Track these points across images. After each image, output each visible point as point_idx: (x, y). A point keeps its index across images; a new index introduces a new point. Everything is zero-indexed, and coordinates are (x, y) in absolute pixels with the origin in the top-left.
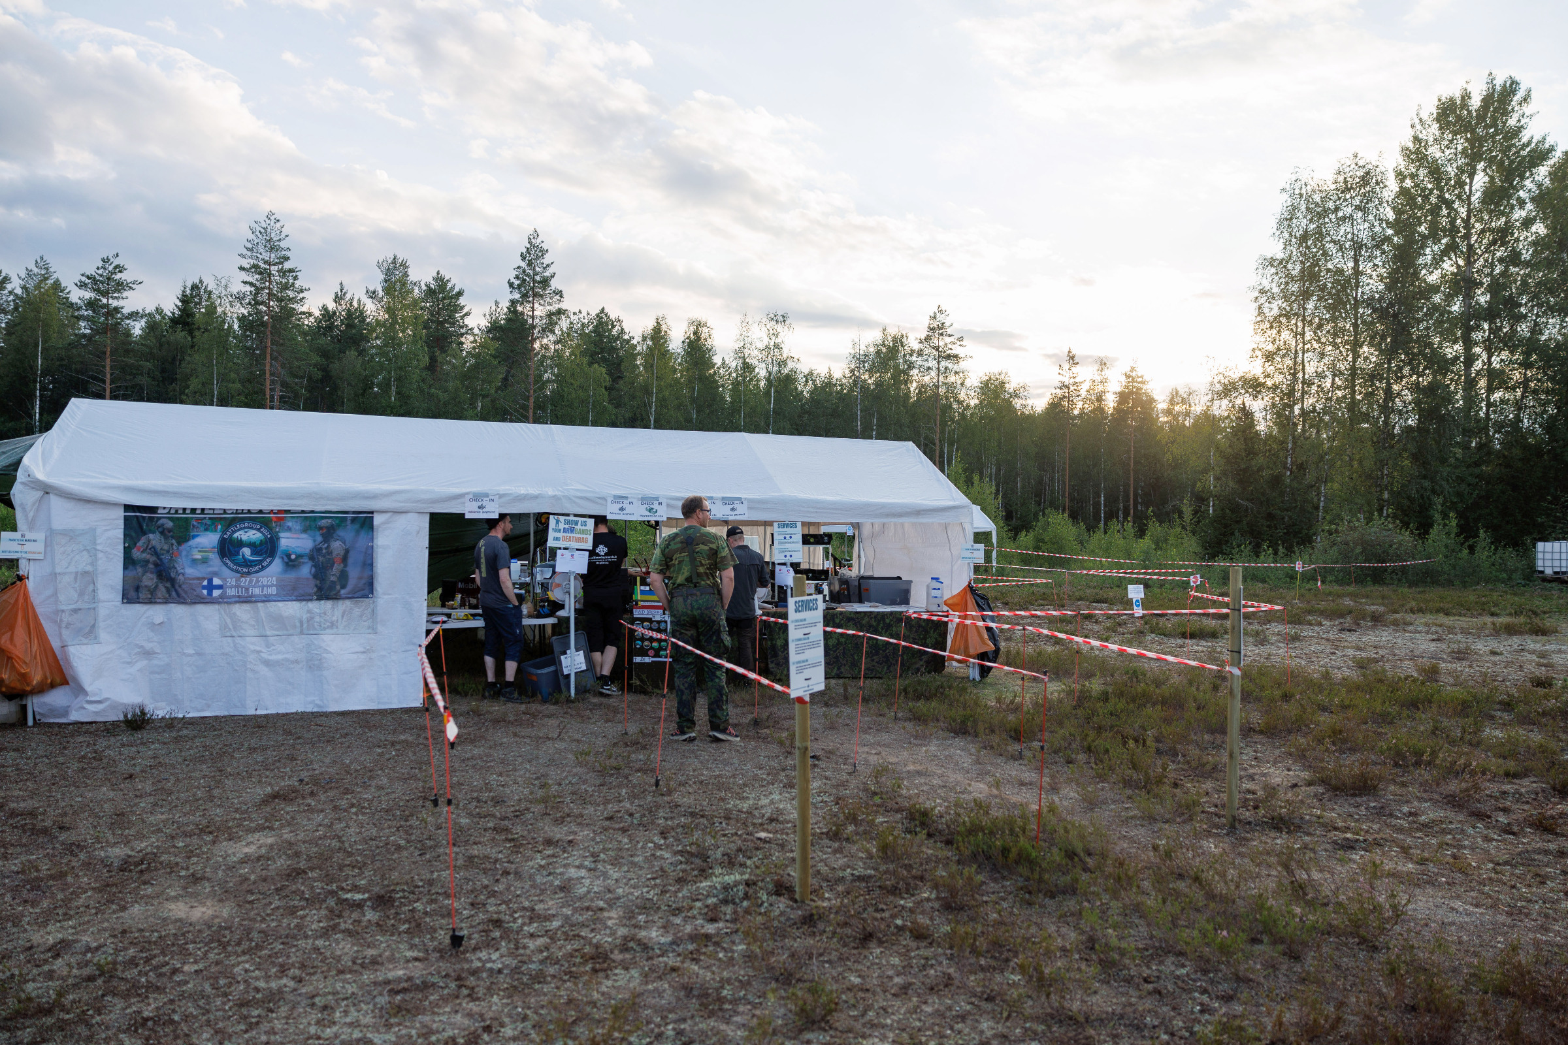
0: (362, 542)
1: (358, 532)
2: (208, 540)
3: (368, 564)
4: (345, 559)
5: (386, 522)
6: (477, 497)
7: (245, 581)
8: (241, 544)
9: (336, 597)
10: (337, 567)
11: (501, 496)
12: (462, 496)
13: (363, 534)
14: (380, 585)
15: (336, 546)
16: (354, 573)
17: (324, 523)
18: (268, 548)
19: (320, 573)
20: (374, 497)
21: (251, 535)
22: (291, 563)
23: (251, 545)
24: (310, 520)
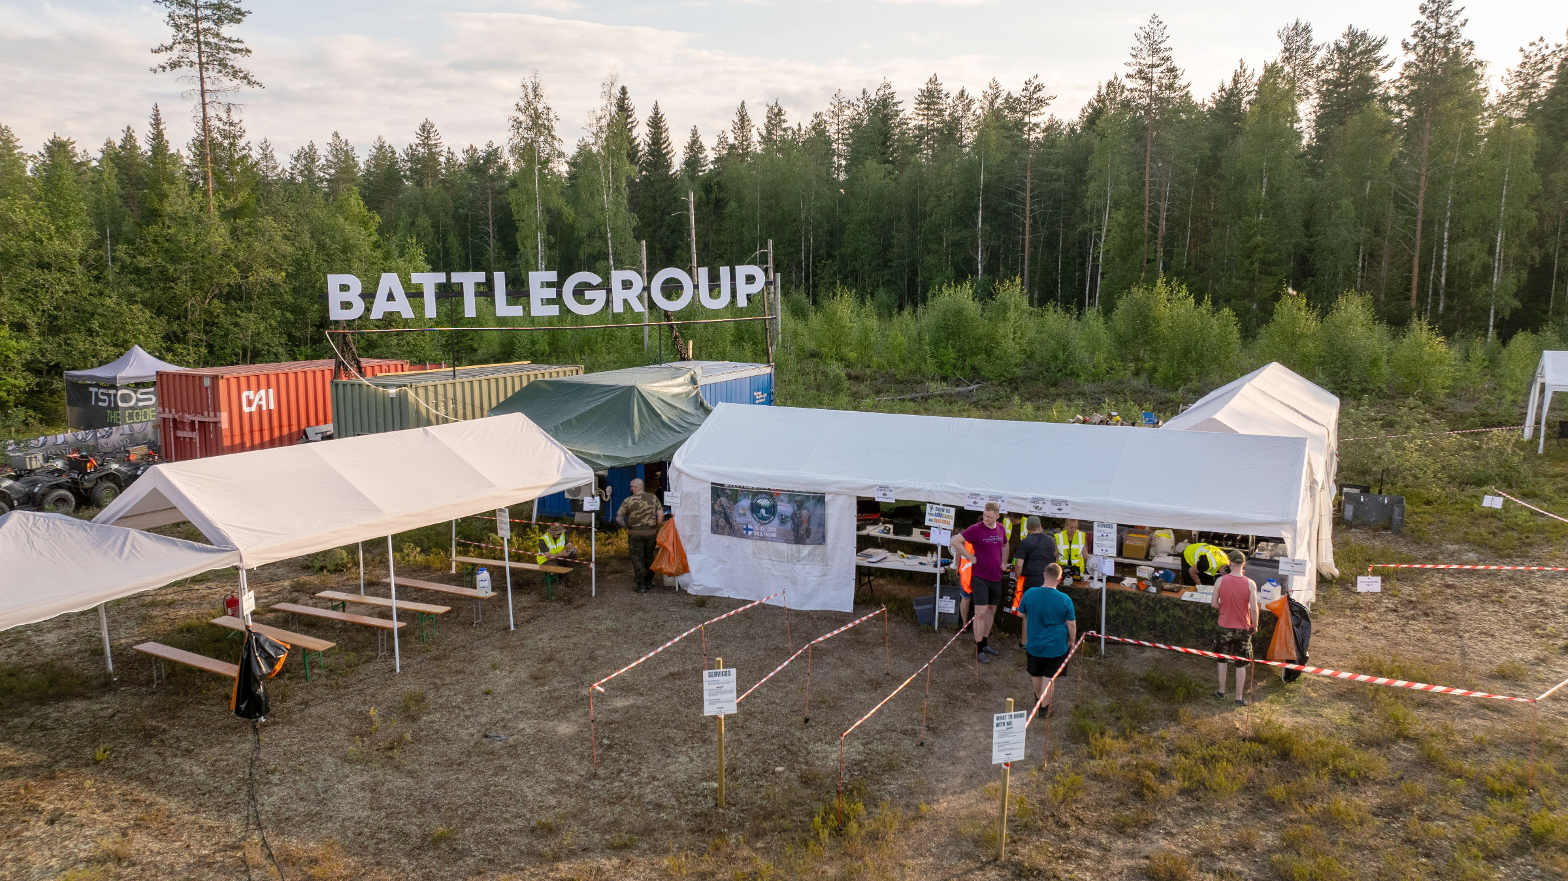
0: (818, 512)
1: (816, 505)
2: (745, 503)
3: (822, 524)
4: (809, 521)
5: (832, 500)
6: (882, 488)
7: (762, 528)
8: (760, 507)
9: (804, 543)
10: (804, 526)
11: (896, 488)
12: (873, 486)
13: (819, 506)
14: (830, 537)
15: (804, 512)
16: (813, 529)
17: (798, 498)
18: (772, 510)
19: (796, 528)
20: (824, 485)
21: (764, 502)
22: (783, 521)
23: (766, 508)
24: (792, 496)
